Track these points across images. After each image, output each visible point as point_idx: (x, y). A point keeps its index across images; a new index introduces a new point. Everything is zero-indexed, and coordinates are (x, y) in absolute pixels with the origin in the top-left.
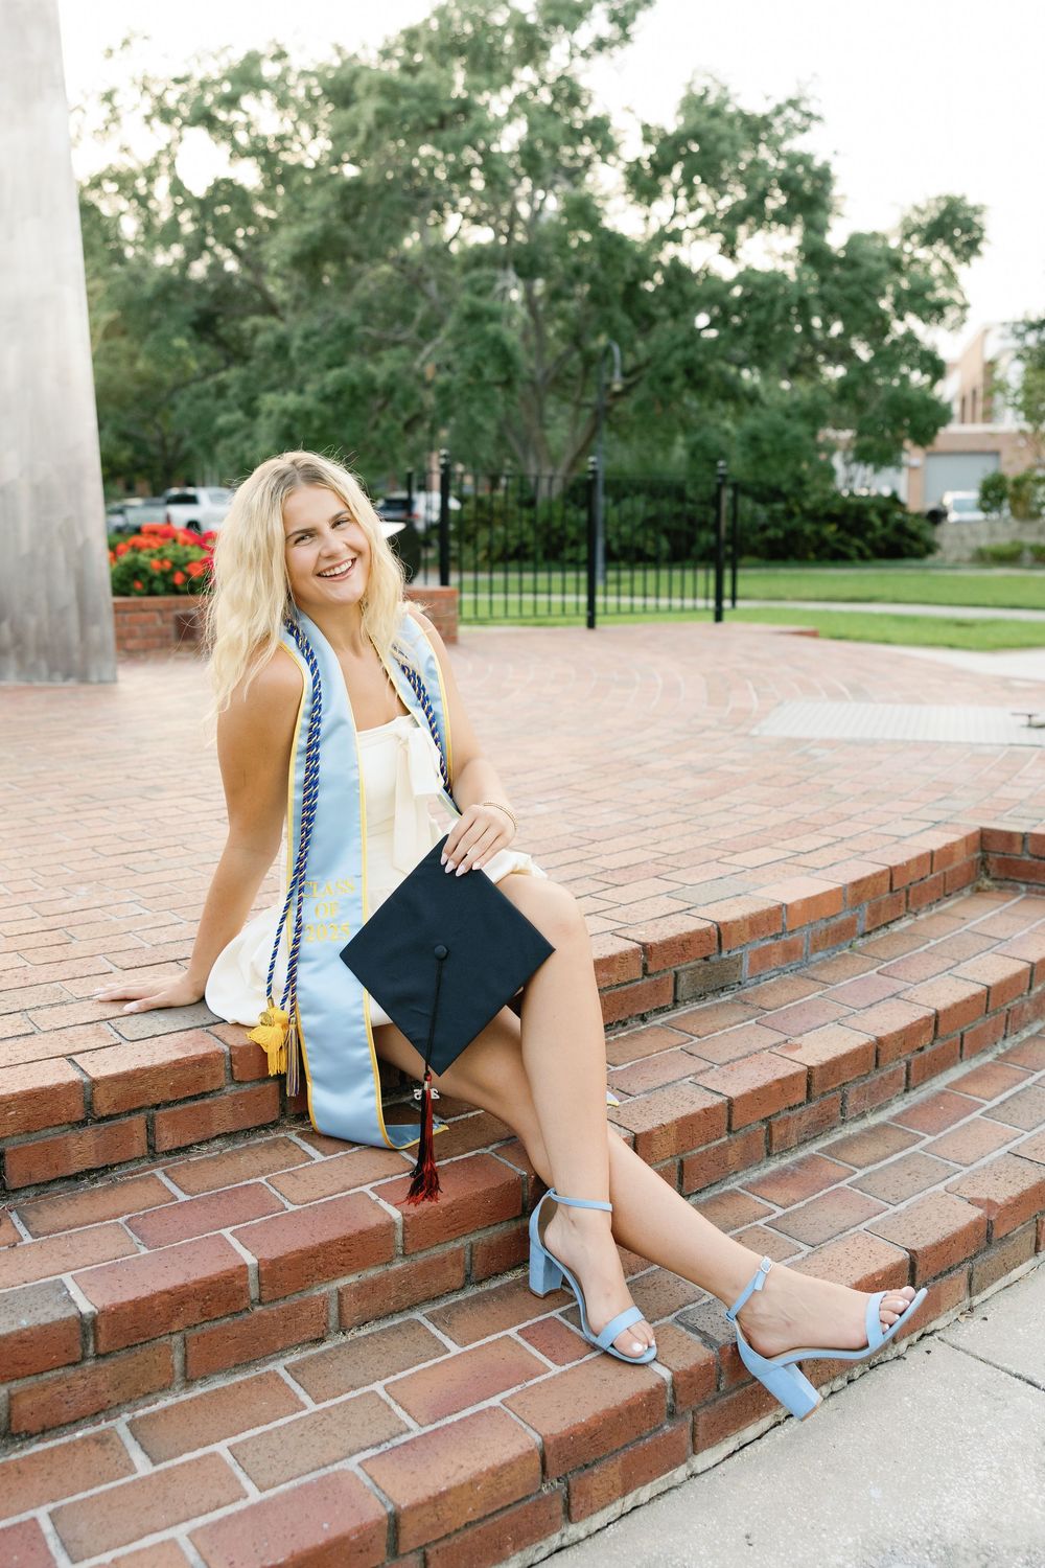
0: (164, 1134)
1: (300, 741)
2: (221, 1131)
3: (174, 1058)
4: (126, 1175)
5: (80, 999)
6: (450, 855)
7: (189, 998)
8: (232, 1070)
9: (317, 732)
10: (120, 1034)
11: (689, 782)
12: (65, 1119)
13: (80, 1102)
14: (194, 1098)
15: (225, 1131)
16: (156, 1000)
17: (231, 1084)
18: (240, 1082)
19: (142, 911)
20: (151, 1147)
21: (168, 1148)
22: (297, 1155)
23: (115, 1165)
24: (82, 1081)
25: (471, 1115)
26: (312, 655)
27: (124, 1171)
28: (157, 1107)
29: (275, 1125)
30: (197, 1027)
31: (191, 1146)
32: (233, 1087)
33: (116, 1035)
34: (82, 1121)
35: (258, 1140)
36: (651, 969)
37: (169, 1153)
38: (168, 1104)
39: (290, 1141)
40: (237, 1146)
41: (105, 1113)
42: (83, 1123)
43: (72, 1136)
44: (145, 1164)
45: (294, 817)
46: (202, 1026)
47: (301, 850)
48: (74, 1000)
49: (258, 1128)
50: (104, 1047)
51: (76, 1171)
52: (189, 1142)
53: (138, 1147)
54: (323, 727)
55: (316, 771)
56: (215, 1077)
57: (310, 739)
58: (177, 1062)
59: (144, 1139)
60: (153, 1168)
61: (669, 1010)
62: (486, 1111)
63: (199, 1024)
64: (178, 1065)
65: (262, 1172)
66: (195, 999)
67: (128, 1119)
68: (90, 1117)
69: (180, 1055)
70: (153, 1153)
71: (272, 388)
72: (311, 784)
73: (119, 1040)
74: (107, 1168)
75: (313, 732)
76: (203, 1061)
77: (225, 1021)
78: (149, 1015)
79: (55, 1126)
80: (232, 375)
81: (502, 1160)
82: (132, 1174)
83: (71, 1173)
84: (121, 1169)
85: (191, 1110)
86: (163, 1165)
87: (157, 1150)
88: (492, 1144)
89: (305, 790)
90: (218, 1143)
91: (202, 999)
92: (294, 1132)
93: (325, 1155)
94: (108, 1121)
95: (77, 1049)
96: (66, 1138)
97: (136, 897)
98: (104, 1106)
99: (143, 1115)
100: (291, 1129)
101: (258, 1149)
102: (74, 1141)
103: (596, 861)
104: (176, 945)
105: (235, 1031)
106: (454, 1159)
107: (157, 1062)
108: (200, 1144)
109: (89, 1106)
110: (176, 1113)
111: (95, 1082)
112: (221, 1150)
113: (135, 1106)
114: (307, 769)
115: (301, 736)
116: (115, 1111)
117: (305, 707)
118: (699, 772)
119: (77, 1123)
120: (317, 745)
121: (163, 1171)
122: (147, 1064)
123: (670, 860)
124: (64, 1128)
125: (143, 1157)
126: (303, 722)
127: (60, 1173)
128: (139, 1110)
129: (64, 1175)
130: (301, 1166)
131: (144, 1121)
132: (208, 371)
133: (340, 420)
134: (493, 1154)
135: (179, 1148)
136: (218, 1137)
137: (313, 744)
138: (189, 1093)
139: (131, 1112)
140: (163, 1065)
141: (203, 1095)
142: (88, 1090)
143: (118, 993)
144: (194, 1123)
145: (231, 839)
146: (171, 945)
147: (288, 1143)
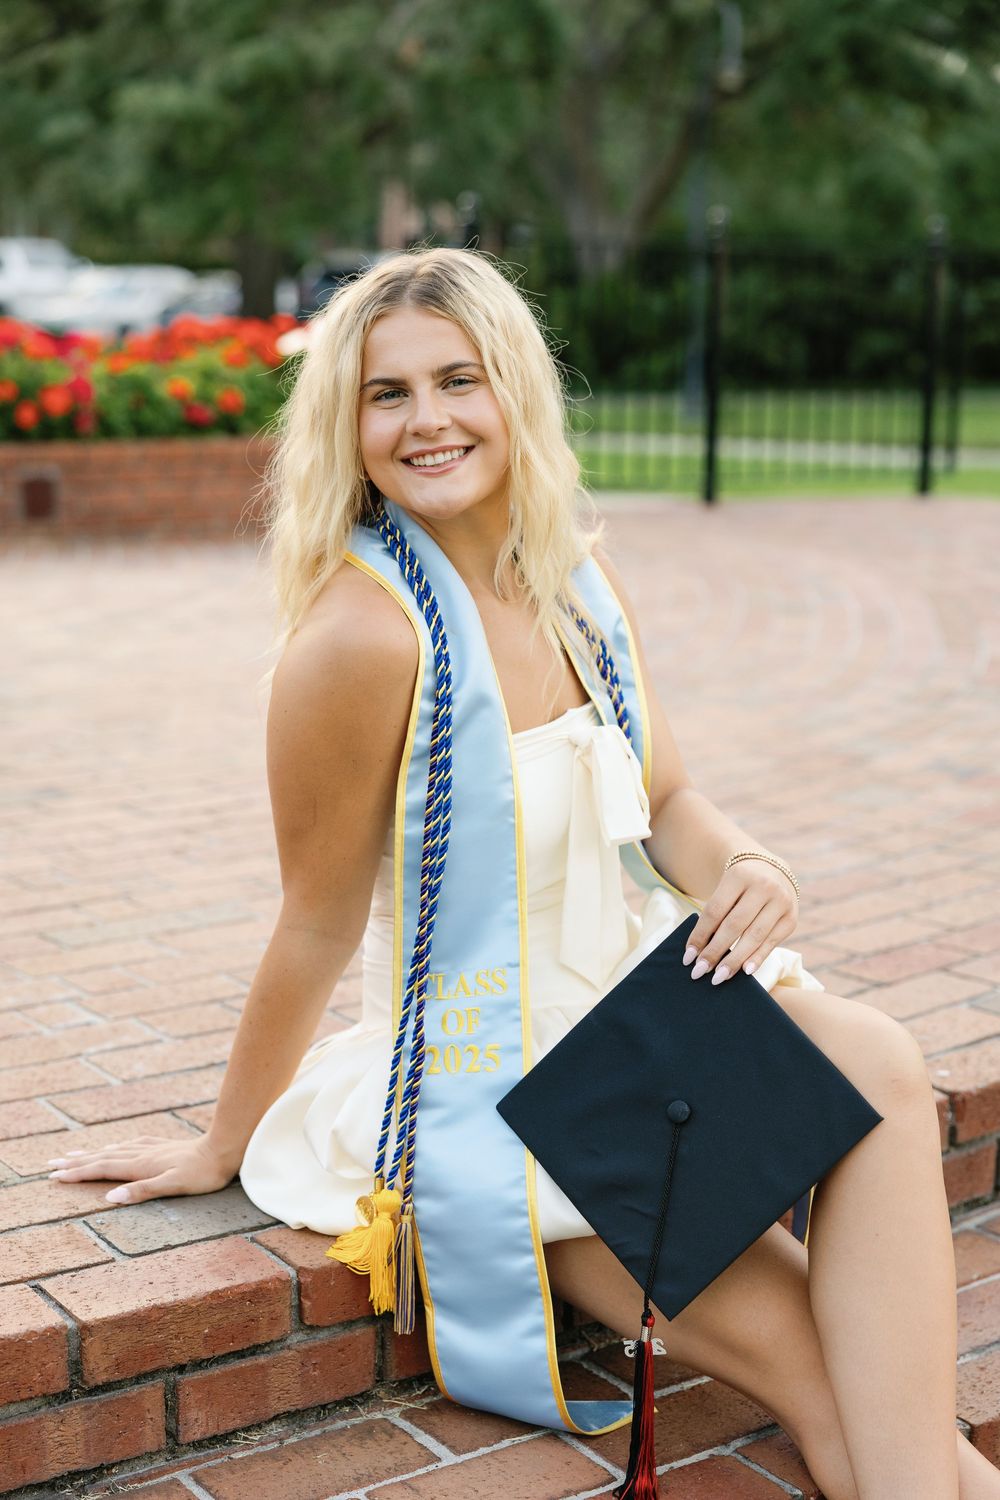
0: (193, 1414)
1: (419, 738)
2: (282, 1408)
3: (211, 1288)
4: (132, 1482)
5: (28, 1178)
6: (701, 949)
7: (211, 1180)
8: (300, 1307)
9: (447, 721)
10: (109, 1243)
11: (953, 796)
12: (38, 1389)
13: (63, 1362)
14: (240, 1354)
15: (288, 1408)
16: (160, 1183)
17: (297, 1331)
18: (311, 1327)
19: (89, 1017)
20: (171, 1434)
21: (198, 1437)
22: (411, 1452)
23: (113, 1465)
24: (65, 1327)
25: (687, 1385)
26: (427, 591)
27: (128, 1474)
28: (181, 1369)
29: (364, 1398)
30: (235, 1233)
31: (234, 1432)
32: (300, 1336)
33: (103, 1245)
34: (64, 1393)
35: (340, 1424)
36: (962, 1136)
37: (198, 1445)
38: (199, 1364)
39: (394, 1426)
40: (306, 1434)
41: (102, 1378)
42: (65, 1396)
43: (48, 1417)
44: (160, 1463)
45: (406, 866)
46: (244, 1231)
47: (421, 923)
48: (18, 1180)
49: (340, 1403)
50: (88, 1266)
51: (53, 1474)
52: (231, 1427)
53: (152, 1435)
54: (456, 711)
55: (446, 786)
56: (274, 1320)
57: (435, 734)
58: (216, 1294)
59: (160, 1421)
60: (174, 1470)
61: (986, 1204)
62: (716, 1378)
63: (235, 1227)
64: (218, 1301)
65: (358, 1479)
66: (222, 1183)
67: (136, 1390)
68: (79, 1386)
69: (221, 1284)
70: (174, 1443)
71: (140, 74)
72: (437, 810)
73: (110, 1253)
74: (101, 1470)
75: (440, 722)
76: (257, 1294)
77: (279, 1222)
78: (146, 1208)
79: (22, 1400)
80: (73, 50)
81: (754, 1466)
82: (141, 1479)
83: (46, 1477)
84: (122, 1471)
85: (237, 1374)
86: (191, 1464)
87: (181, 1439)
88: (734, 1438)
89: (428, 820)
90: (275, 1429)
91: (235, 1181)
92: (396, 1410)
93: (458, 1452)
94: (104, 1391)
95: (45, 1269)
96: (39, 1421)
97: (73, 992)
98: (99, 1368)
99: (159, 1382)
100: (392, 1405)
101: (342, 1440)
102: (51, 1425)
103: (832, 939)
104: (163, 1081)
105: (303, 1241)
106: (676, 1464)
107: (183, 1295)
108: (247, 1430)
109: (77, 1366)
110: (211, 1380)
111: (85, 1329)
112: (281, 1441)
113: (148, 1368)
114: (431, 784)
115: (418, 730)
116: (117, 1376)
117: (425, 681)
118: (967, 776)
119: (56, 1396)
120: (447, 743)
121: (191, 1475)
122: (168, 1298)
123: (958, 939)
124: (35, 1403)
125: (158, 1452)
126: (423, 706)
127: (31, 1478)
128: (152, 1375)
129: (34, 1482)
130: (421, 1471)
131: (161, 1393)
132: (22, 43)
133: (255, 133)
134: (740, 1457)
135: (215, 1437)
136: (276, 1418)
137: (440, 745)
138: (233, 1347)
139: (139, 1379)
140: (192, 1300)
141: (255, 1350)
142: (75, 1342)
143: (91, 1169)
144: (239, 1396)
145: (286, 913)
146: (153, 1082)
147: (391, 1430)
